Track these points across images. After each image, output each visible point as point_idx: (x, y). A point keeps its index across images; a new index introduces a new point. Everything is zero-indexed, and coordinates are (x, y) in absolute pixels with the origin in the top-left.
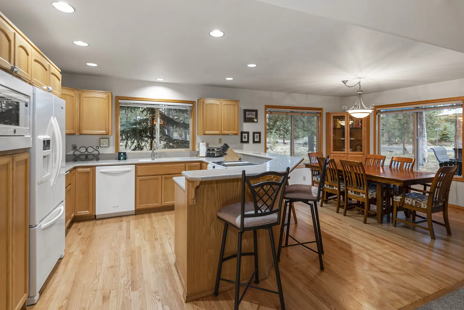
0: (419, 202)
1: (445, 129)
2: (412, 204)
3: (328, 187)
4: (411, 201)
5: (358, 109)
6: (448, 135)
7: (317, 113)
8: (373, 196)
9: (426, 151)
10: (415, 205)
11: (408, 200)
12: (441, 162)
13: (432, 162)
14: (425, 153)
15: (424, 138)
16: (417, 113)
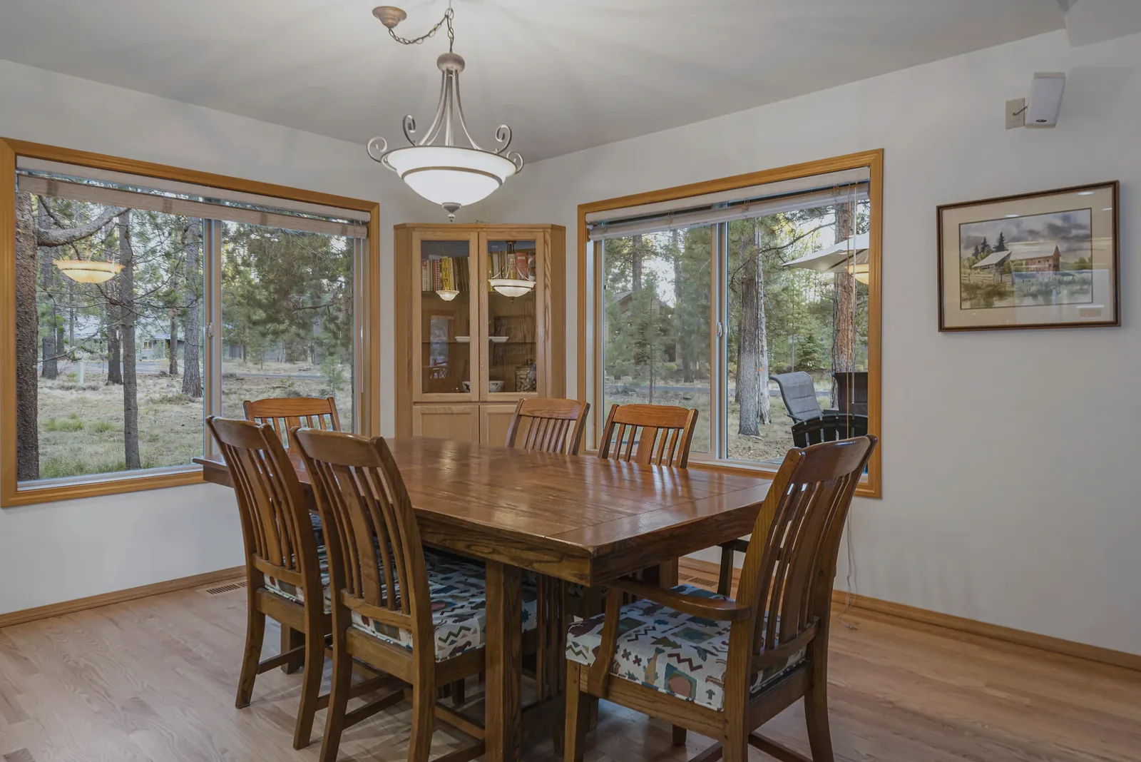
0: (683, 668)
1: (810, 338)
2: (649, 681)
3: (277, 587)
4: (644, 662)
5: (439, 143)
6: (816, 355)
7: (352, 221)
8: (460, 642)
9: (766, 394)
10: (668, 686)
11: (632, 658)
12: (798, 422)
13: (779, 424)
14: (764, 397)
15: (761, 356)
16: (721, 225)
